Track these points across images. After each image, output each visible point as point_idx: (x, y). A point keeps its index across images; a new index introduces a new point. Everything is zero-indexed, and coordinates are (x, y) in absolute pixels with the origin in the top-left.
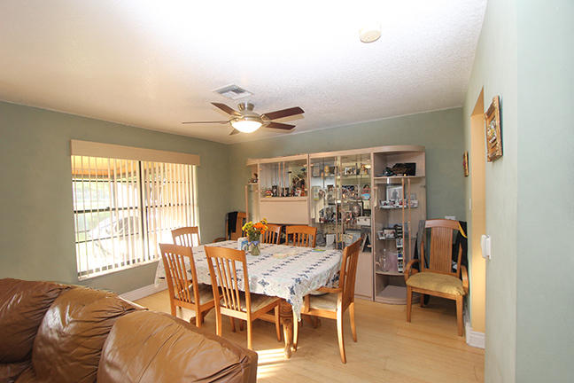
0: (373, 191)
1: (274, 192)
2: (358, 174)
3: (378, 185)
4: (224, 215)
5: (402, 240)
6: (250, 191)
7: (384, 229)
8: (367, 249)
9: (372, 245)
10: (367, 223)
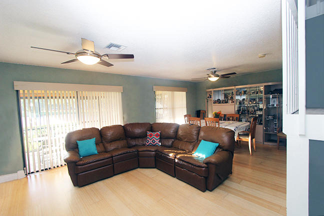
0: (263, 101)
1: (219, 101)
2: (257, 93)
3: (266, 98)
4: (195, 112)
5: (277, 120)
6: (207, 102)
7: (268, 116)
8: (261, 124)
9: (263, 122)
10: (261, 113)
